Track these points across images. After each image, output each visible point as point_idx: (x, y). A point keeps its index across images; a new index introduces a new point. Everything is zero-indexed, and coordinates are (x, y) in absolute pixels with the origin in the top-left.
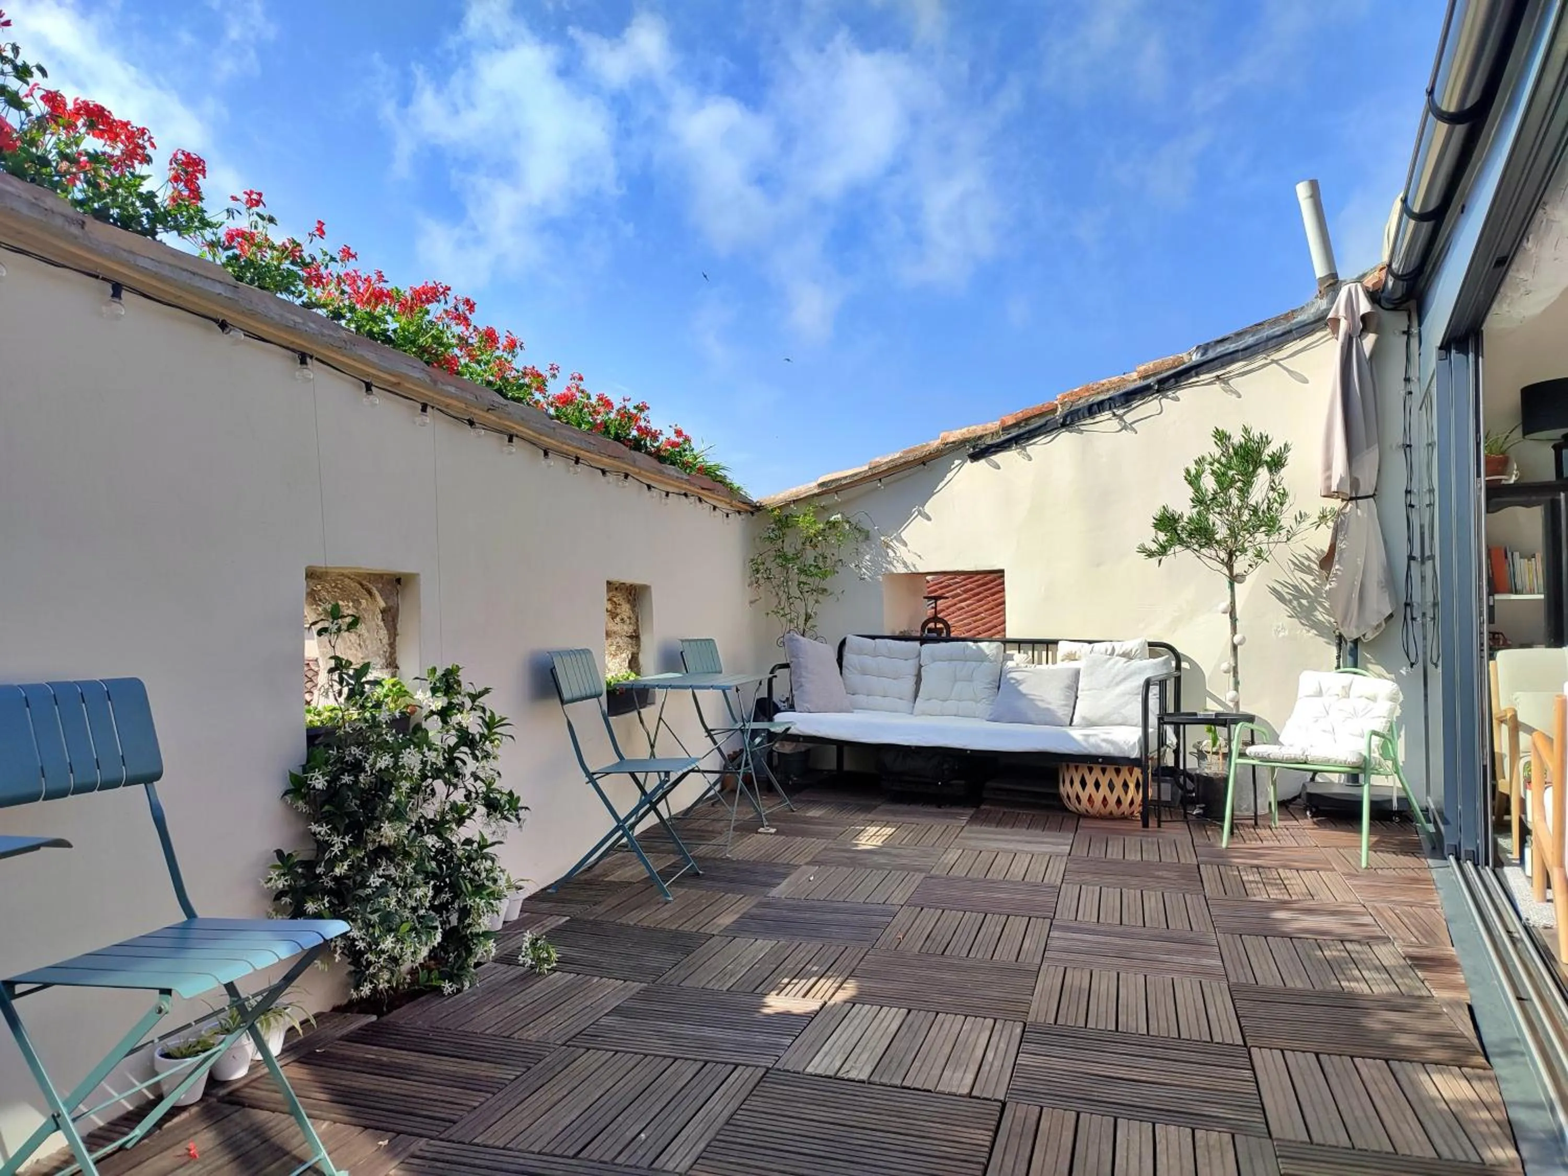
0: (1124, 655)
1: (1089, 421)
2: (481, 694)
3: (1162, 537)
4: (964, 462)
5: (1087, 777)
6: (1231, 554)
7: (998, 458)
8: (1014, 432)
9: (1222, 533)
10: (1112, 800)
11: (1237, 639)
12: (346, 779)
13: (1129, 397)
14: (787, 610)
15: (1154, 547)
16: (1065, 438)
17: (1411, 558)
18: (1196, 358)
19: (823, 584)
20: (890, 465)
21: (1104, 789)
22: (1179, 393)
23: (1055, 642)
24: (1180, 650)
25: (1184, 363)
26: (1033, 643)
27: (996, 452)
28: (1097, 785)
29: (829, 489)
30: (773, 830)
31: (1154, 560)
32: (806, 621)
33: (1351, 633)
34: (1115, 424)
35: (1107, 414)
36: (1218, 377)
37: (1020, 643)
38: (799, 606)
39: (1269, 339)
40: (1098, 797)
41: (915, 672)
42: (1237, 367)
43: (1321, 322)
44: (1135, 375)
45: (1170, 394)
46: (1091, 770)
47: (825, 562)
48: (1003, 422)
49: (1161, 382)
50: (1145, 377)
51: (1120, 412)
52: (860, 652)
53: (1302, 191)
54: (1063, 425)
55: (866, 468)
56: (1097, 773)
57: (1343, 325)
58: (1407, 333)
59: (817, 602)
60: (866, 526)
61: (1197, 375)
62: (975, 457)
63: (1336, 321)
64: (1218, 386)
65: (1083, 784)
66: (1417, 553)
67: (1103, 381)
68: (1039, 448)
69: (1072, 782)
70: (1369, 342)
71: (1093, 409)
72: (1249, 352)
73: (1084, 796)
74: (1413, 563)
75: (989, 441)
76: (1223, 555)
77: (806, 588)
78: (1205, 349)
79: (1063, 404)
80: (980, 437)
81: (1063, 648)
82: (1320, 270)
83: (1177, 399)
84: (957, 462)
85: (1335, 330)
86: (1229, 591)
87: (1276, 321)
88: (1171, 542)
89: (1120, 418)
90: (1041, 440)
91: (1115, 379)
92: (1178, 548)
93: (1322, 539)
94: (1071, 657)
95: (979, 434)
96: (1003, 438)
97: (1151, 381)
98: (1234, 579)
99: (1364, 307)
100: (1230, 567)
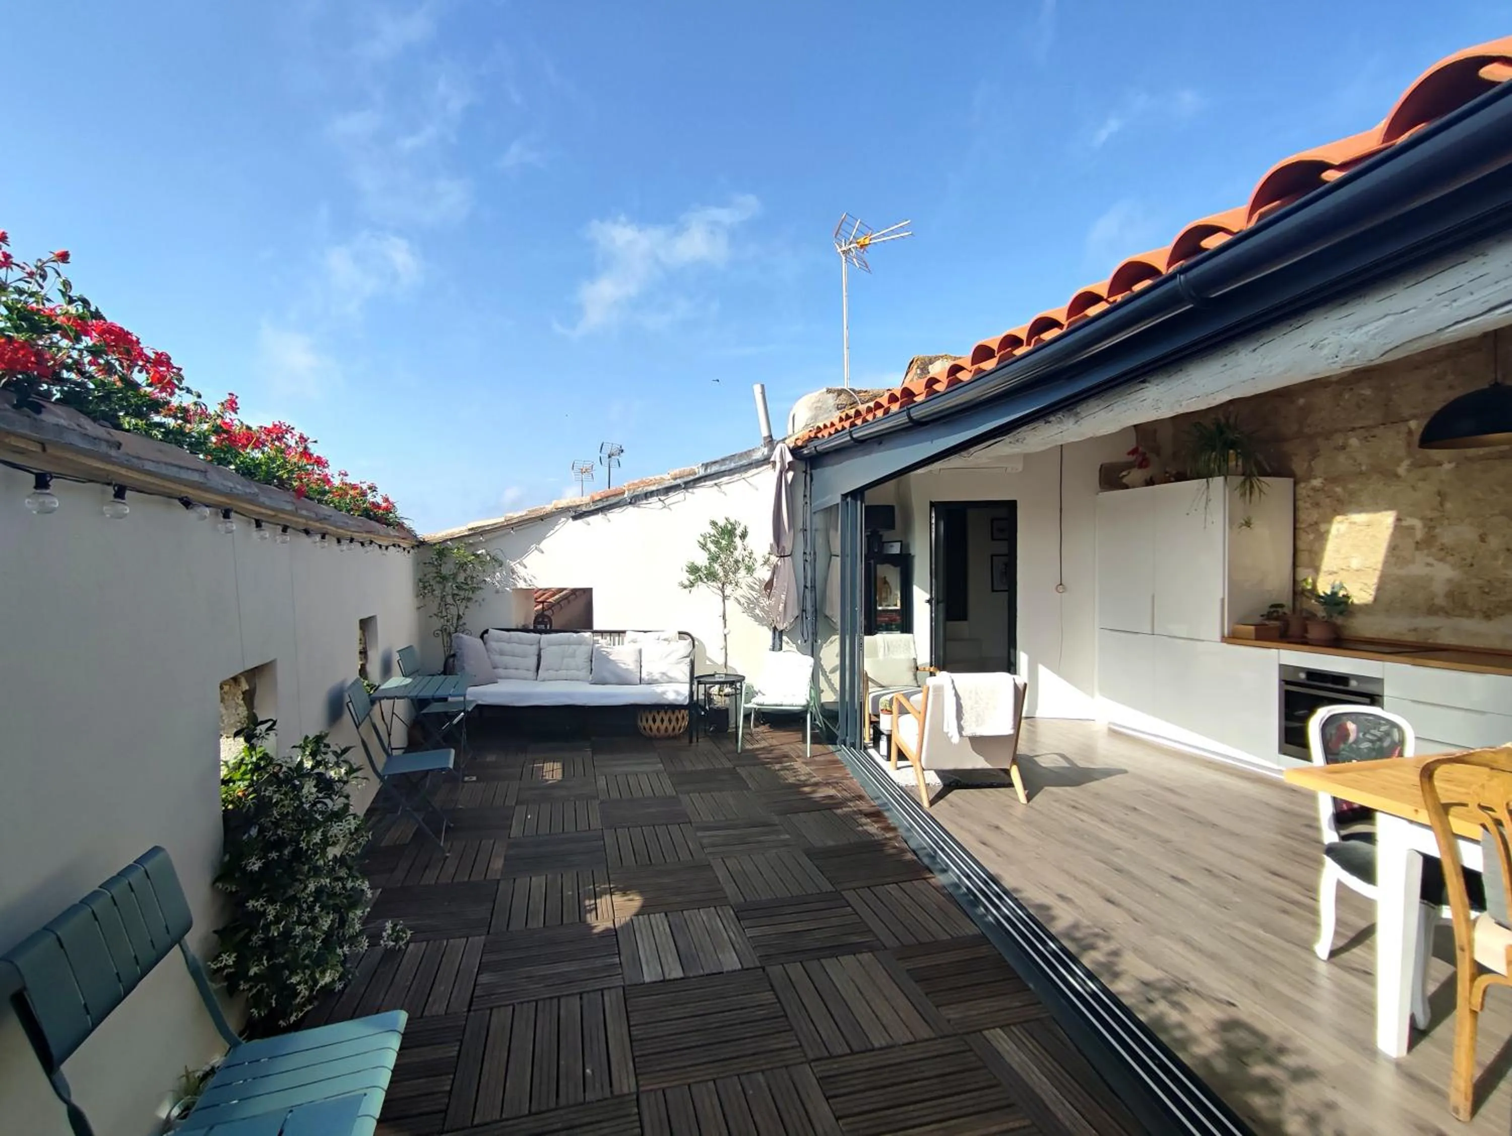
0: (665, 640)
1: (645, 502)
2: (345, 751)
3: (692, 578)
4: (568, 519)
5: (657, 716)
6: (723, 585)
7: (591, 519)
8: (600, 505)
9: (721, 574)
10: (670, 729)
11: (726, 631)
12: (274, 855)
13: (668, 490)
14: (444, 614)
15: (687, 583)
16: (631, 509)
17: (806, 587)
18: (702, 472)
19: (471, 595)
20: (521, 519)
21: (666, 722)
22: (695, 490)
23: (624, 632)
24: (694, 635)
25: (695, 474)
26: (611, 633)
27: (588, 516)
28: (662, 721)
29: (476, 532)
30: (474, 778)
31: (687, 590)
32: (458, 619)
33: (780, 627)
34: (660, 504)
35: (655, 499)
36: (716, 484)
37: (602, 633)
38: (453, 610)
39: (742, 466)
40: (663, 728)
41: (536, 653)
42: (725, 479)
43: (766, 461)
44: (669, 477)
45: (690, 490)
46: (658, 713)
47: (472, 581)
48: (592, 497)
49: (686, 483)
50: (675, 479)
51: (662, 498)
52: (499, 640)
53: (757, 389)
54: (630, 503)
55: (502, 519)
56: (662, 714)
57: (778, 466)
58: (805, 472)
59: (466, 607)
60: (500, 557)
61: (705, 481)
62: (575, 518)
63: (774, 462)
64: (716, 488)
65: (654, 721)
66: (809, 585)
67: (651, 478)
68: (615, 515)
69: (647, 721)
70: (790, 475)
71: (648, 495)
72: (731, 472)
73: (654, 727)
74: (807, 590)
75: (584, 509)
76: (720, 585)
77: (458, 598)
78: (706, 466)
79: (629, 490)
80: (578, 506)
81: (629, 636)
82: (765, 433)
83: (693, 493)
84: (563, 519)
85: (774, 467)
86: (722, 604)
87: (741, 456)
88: (696, 580)
89: (663, 501)
90: (617, 510)
91: (657, 477)
92: (700, 583)
93: (764, 574)
94: (634, 641)
95: (578, 503)
96: (593, 508)
97: (679, 481)
98: (725, 598)
99: (789, 458)
100: (723, 592)
